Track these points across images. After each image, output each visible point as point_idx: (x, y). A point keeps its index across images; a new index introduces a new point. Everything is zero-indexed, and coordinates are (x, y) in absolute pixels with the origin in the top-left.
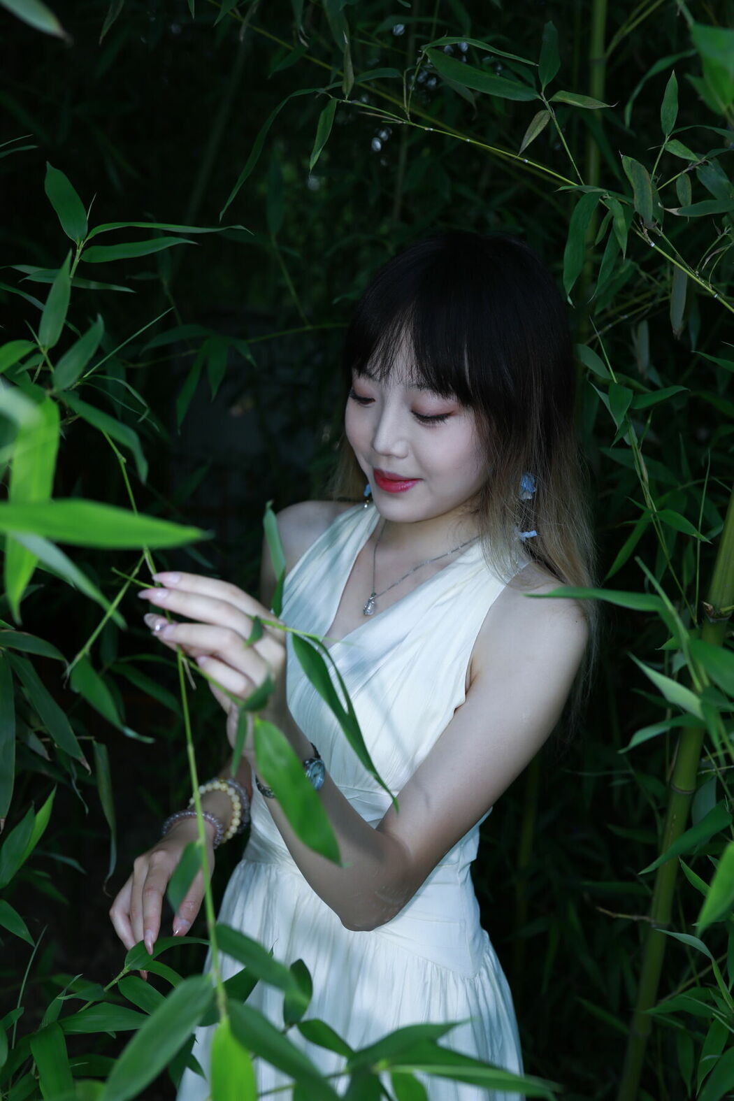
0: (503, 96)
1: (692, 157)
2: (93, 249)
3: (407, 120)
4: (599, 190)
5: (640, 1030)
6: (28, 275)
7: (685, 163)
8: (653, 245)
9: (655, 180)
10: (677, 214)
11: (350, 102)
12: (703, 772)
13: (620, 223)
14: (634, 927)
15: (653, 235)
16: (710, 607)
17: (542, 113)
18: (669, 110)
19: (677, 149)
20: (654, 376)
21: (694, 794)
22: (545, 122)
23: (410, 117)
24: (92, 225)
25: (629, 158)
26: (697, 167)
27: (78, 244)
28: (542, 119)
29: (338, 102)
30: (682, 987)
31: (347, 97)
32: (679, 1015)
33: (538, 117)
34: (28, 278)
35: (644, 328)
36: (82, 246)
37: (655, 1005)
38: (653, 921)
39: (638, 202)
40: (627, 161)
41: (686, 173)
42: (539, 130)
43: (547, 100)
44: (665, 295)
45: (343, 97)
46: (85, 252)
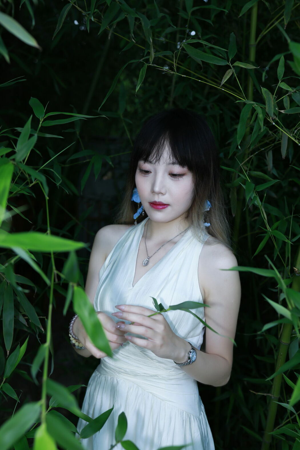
0: (214, 63)
1: (290, 89)
2: (47, 121)
3: (175, 72)
4: (253, 102)
5: (266, 440)
7: (287, 92)
8: (274, 124)
9: (275, 98)
10: (284, 113)
11: (152, 65)
12: (293, 336)
13: (261, 116)
14: (264, 398)
15: (274, 120)
16: (296, 270)
17: (229, 70)
18: (281, 70)
19: (284, 86)
20: (274, 172)
21: (289, 345)
22: (231, 74)
23: (176, 71)
24: (46, 113)
25: (264, 89)
26: (292, 93)
27: (41, 120)
28: (229, 73)
29: (148, 66)
30: (284, 423)
31: (151, 63)
32: (283, 435)
33: (228, 72)
35: (270, 154)
36: (42, 120)
37: (273, 431)
38: (272, 396)
39: (267, 107)
41: (288, 95)
42: (228, 77)
43: (232, 65)
44: (279, 140)
46: (44, 123)
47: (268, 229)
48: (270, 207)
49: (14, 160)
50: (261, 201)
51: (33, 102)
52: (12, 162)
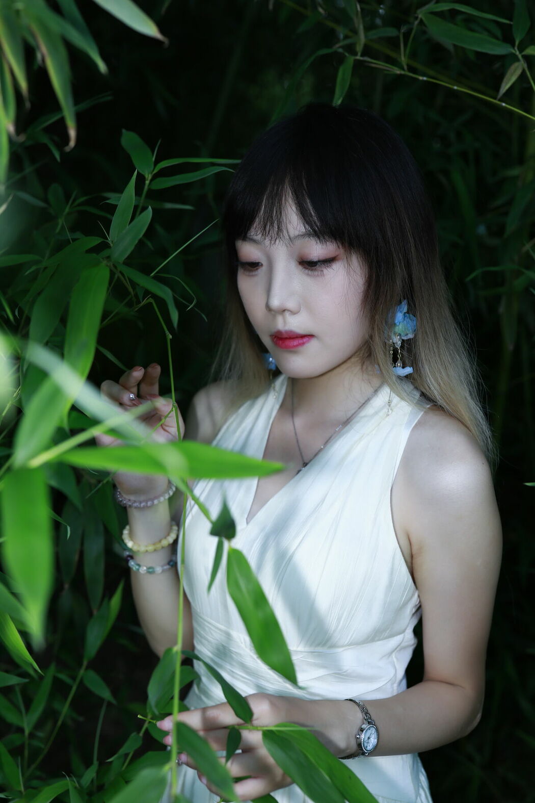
2: (159, 179)
3: (405, 71)
6: (108, 199)
11: (362, 58)
17: (516, 64)
22: (519, 72)
23: (408, 68)
24: (156, 162)
27: (146, 176)
28: (516, 69)
29: (353, 60)
31: (359, 54)
33: (513, 67)
34: (107, 201)
36: (150, 179)
42: (514, 79)
43: (520, 53)
45: (355, 54)
46: (153, 182)
49: (108, 258)
51: (129, 139)
52: (105, 262)
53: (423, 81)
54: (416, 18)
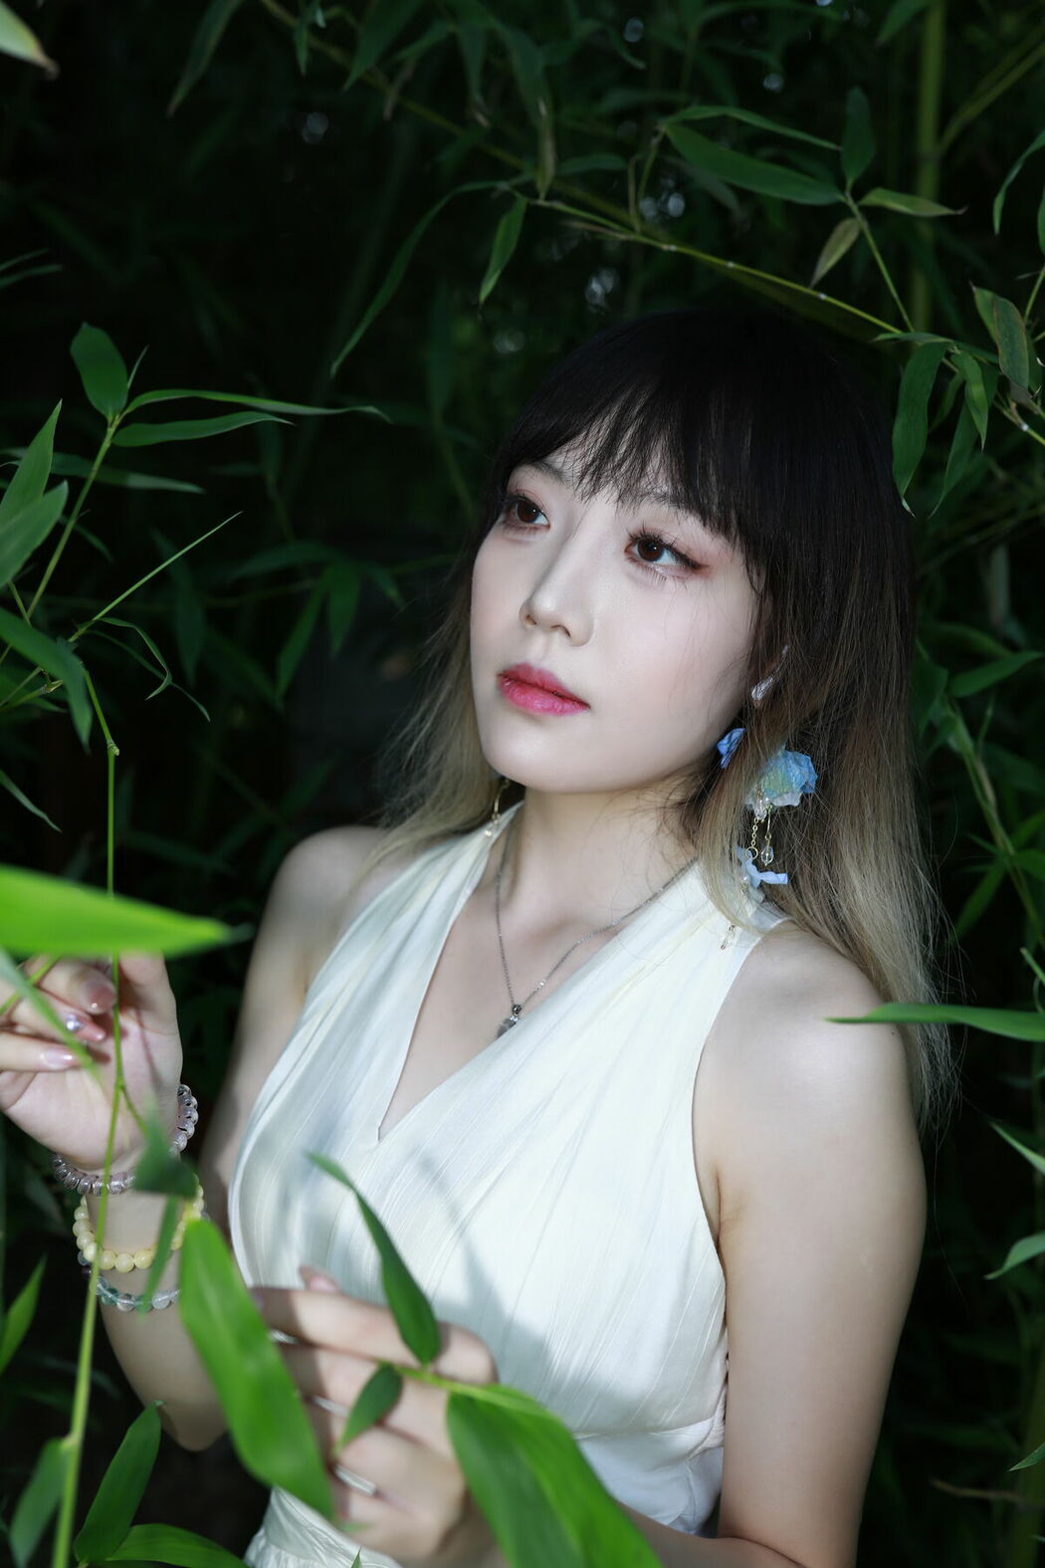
0: (785, 197)
2: (134, 427)
3: (636, 233)
4: (941, 340)
8: (1025, 427)
9: (1030, 327)
11: (547, 204)
13: (977, 391)
15: (1025, 413)
17: (847, 223)
22: (852, 237)
24: (134, 393)
25: (986, 291)
27: (110, 419)
28: (846, 232)
29: (528, 205)
31: (542, 196)
33: (841, 227)
36: (116, 423)
39: (1005, 360)
40: (982, 297)
42: (842, 249)
43: (855, 203)
45: (536, 196)
46: (121, 431)
47: (1001, 845)
48: (1008, 759)
50: (973, 732)
53: (670, 252)
54: (656, 133)
